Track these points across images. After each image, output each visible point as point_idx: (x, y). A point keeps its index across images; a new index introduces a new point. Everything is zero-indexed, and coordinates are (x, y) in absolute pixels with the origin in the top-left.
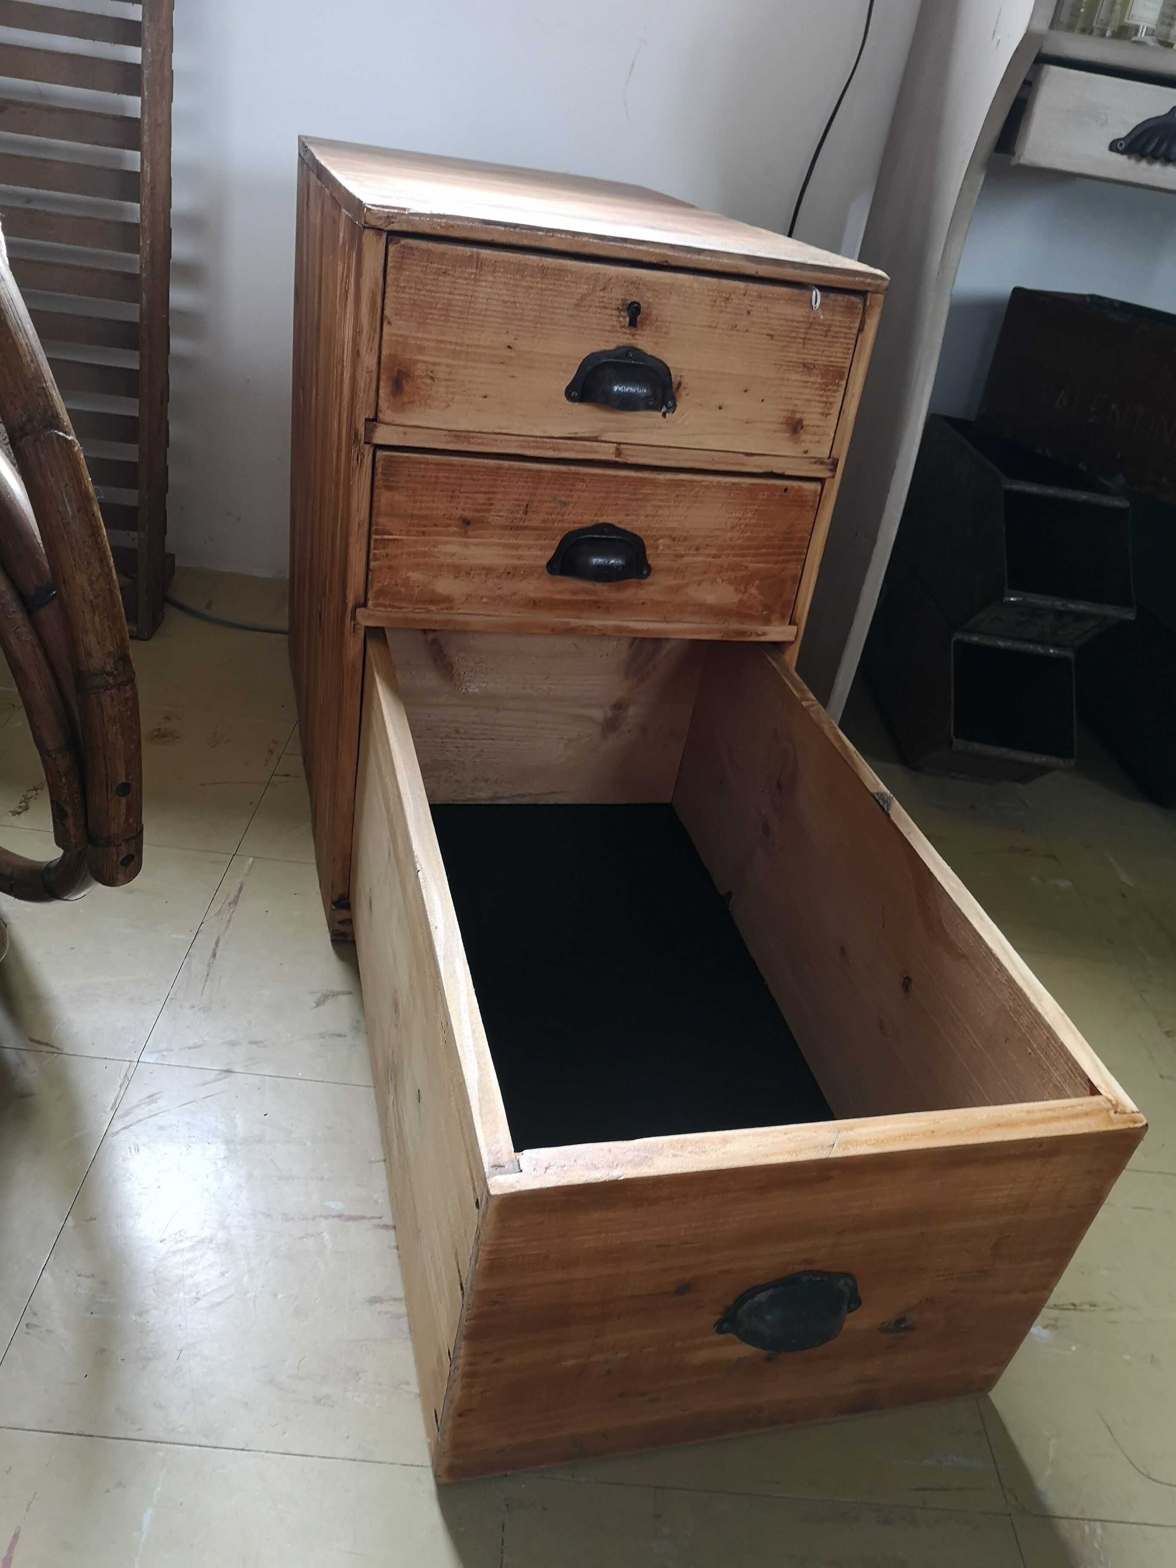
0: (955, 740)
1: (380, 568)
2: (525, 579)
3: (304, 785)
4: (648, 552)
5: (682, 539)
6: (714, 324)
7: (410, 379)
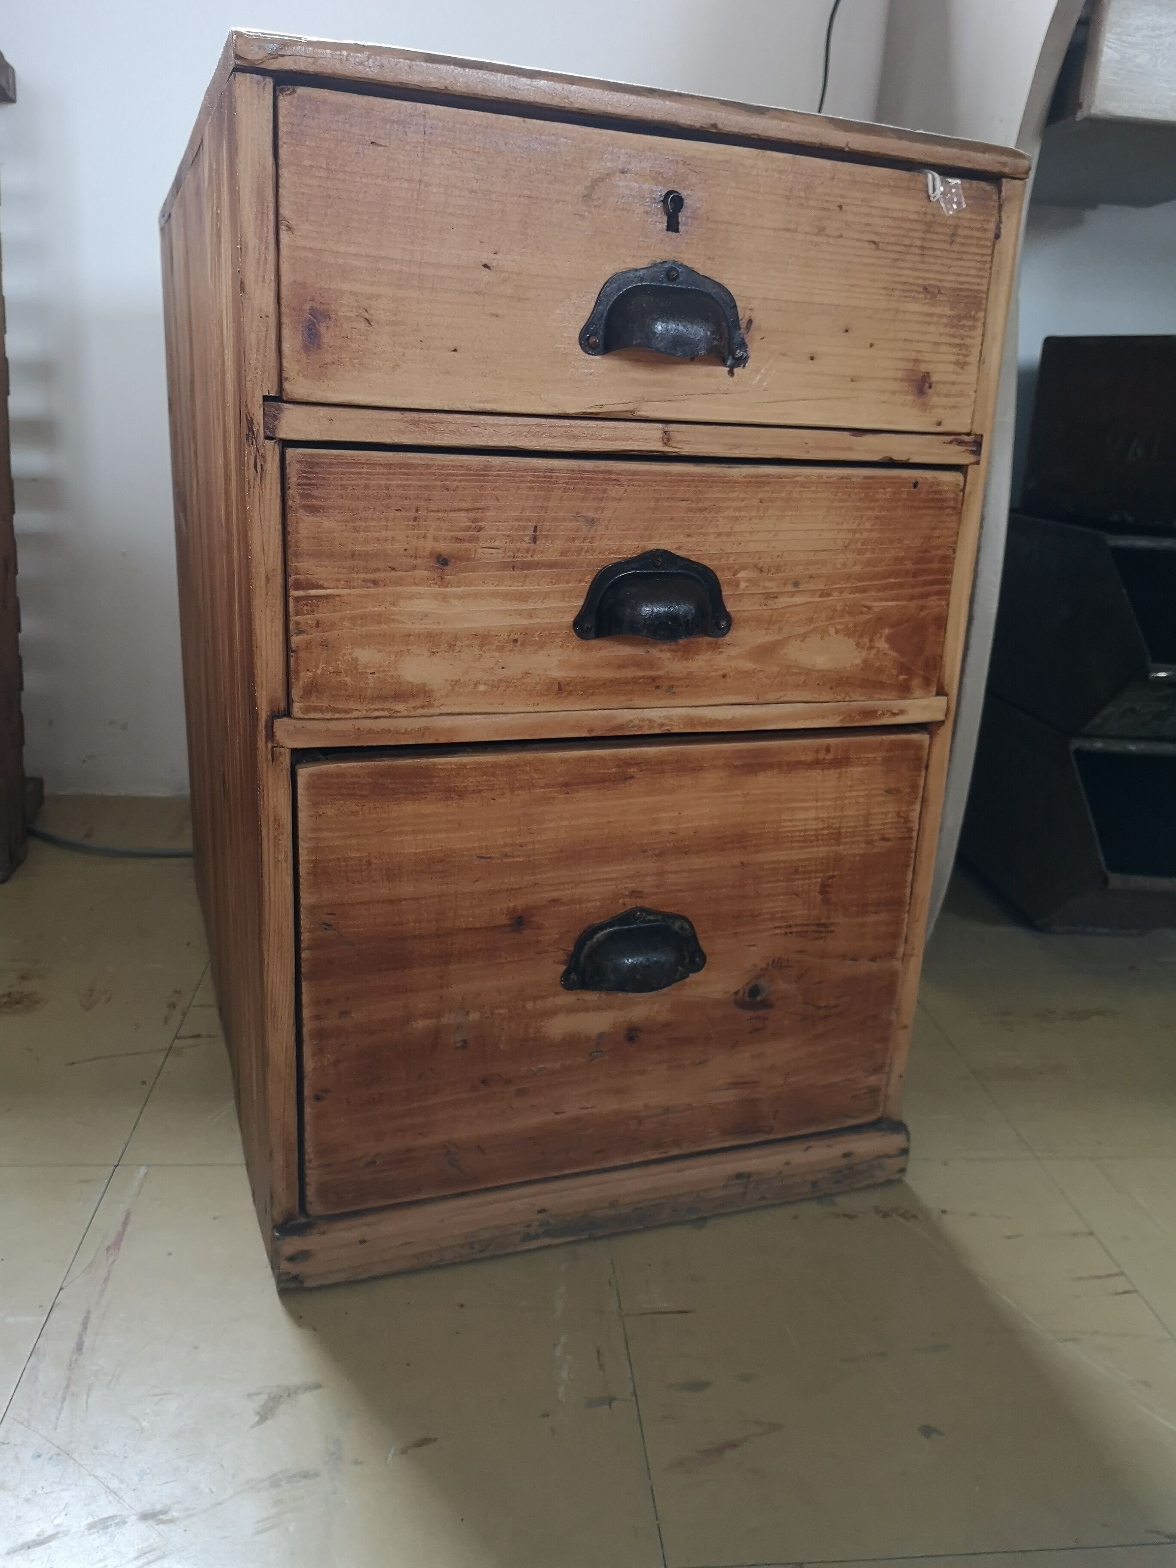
0: (1110, 875)
1: (308, 646)
2: (541, 648)
3: (221, 1047)
4: (724, 593)
5: (773, 570)
6: (792, 226)
7: (331, 323)
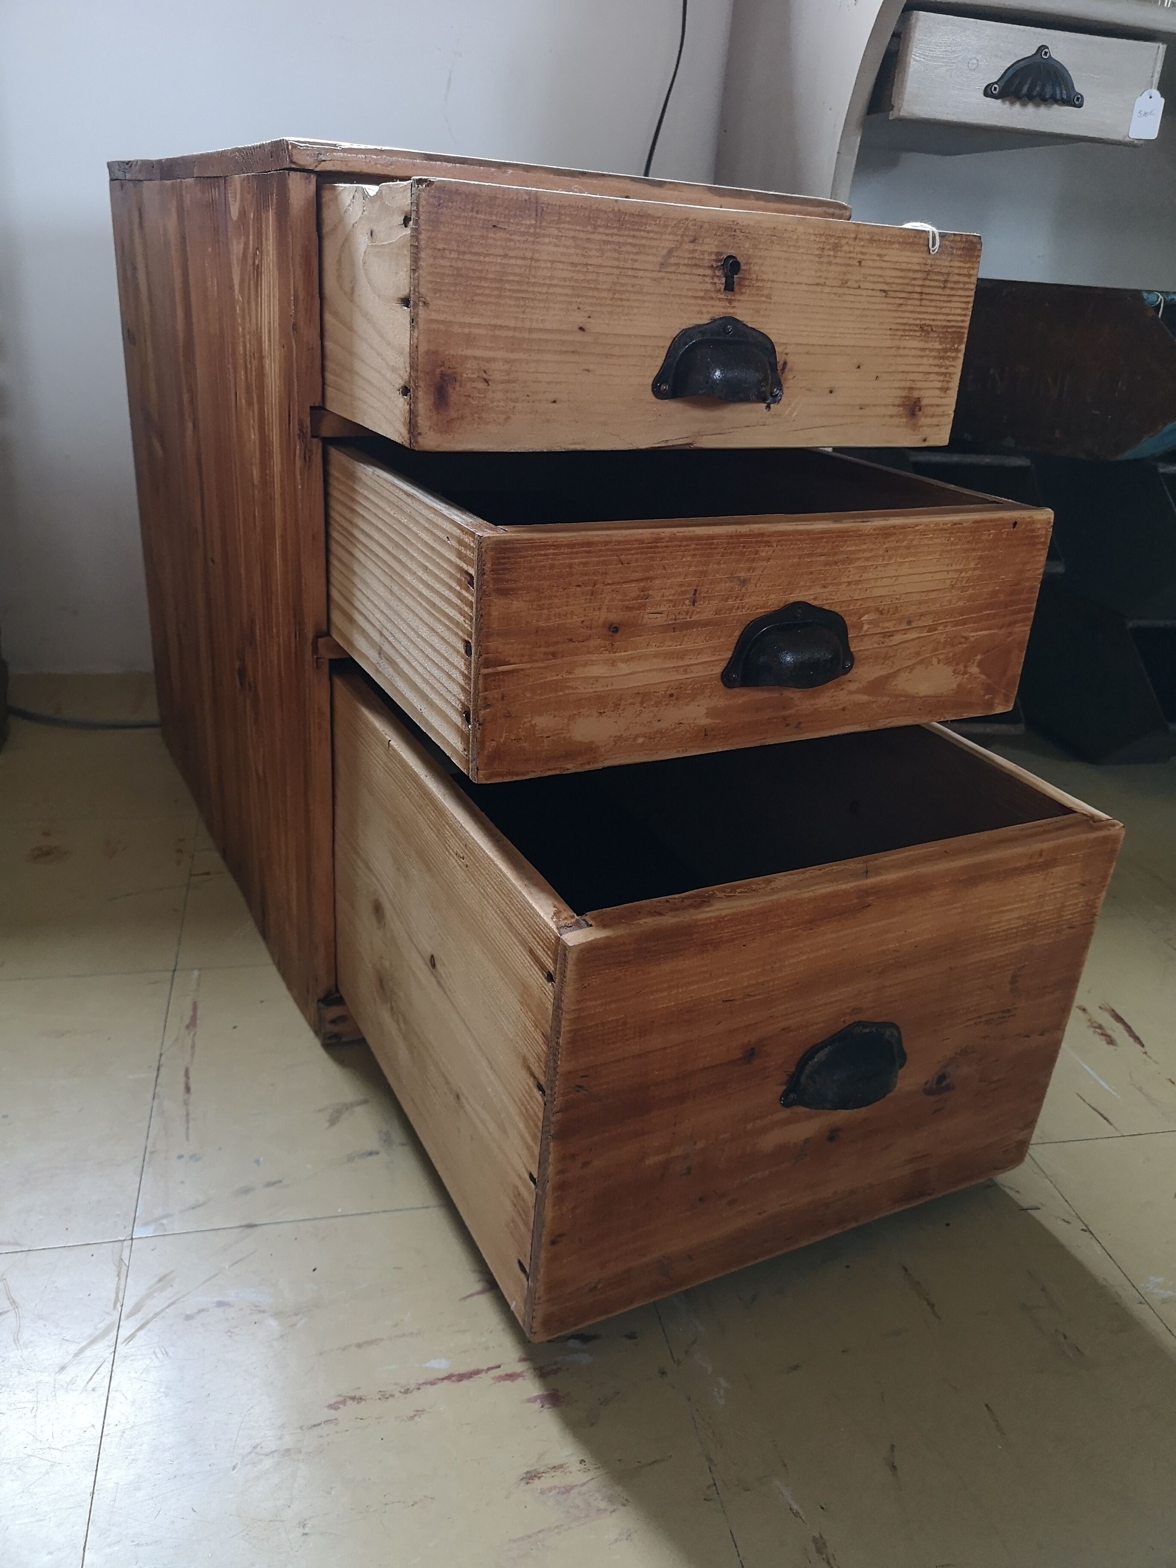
6: (822, 281)
7: (458, 384)
